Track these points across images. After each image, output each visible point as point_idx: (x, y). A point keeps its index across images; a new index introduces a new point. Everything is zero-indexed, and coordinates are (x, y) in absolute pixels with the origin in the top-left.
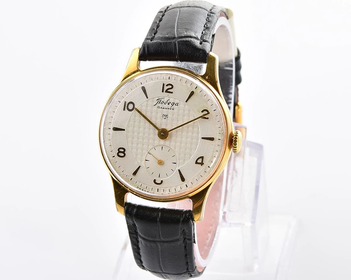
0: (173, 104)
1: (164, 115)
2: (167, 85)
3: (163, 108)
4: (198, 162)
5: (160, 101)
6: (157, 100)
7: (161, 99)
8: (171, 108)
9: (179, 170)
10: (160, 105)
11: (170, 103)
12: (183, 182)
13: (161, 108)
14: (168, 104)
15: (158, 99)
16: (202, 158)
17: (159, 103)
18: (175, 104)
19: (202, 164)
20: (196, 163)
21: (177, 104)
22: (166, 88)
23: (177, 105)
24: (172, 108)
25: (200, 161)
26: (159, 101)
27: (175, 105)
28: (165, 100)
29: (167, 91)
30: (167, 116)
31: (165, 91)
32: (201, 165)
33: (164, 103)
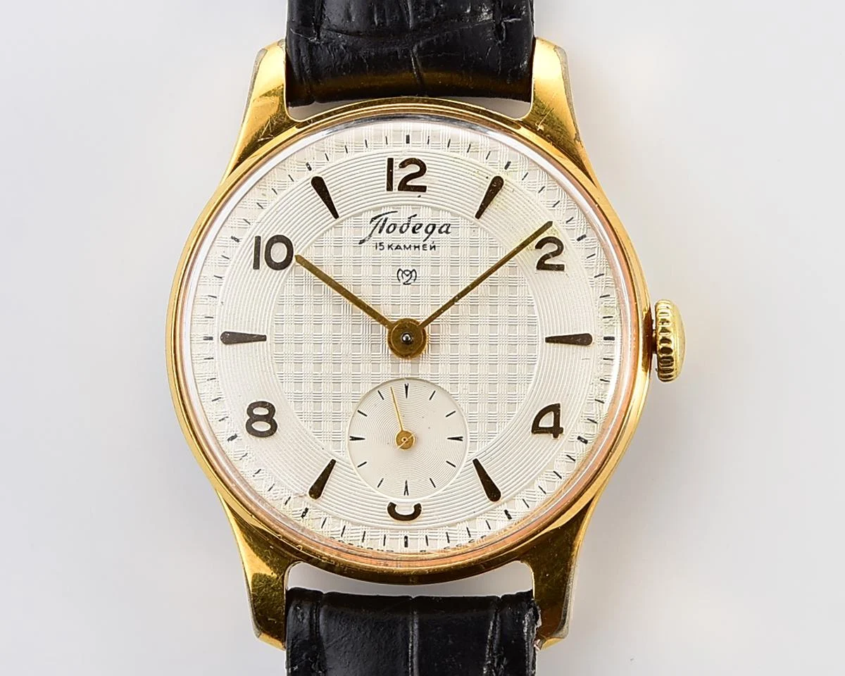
0: (430, 229)
1: (403, 272)
2: (403, 165)
3: (398, 247)
4: (540, 426)
5: (384, 224)
6: (372, 221)
7: (384, 217)
8: (424, 246)
9: (476, 462)
10: (385, 237)
11: (421, 225)
12: (495, 504)
13: (389, 247)
14: (414, 231)
15: (375, 218)
16: (555, 409)
17: (380, 232)
18: (436, 230)
19: (556, 431)
20: (536, 429)
21: (444, 229)
22: (399, 175)
23: (447, 232)
24: (429, 242)
25: (548, 421)
26: (380, 222)
27: (440, 232)
28: (401, 217)
29: (403, 186)
30: (414, 274)
31: (396, 184)
32: (556, 436)
33: (397, 230)
